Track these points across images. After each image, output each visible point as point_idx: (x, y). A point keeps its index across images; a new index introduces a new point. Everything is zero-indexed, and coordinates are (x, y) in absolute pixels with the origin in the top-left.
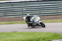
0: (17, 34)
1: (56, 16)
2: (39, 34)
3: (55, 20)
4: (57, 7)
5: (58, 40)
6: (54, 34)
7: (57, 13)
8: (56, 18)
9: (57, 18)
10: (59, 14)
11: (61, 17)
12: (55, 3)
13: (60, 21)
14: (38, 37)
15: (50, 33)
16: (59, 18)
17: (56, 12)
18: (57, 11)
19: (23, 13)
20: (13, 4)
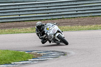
3: (16, 30)
6: (15, 53)
9: (19, 27)
11: (25, 24)
15: (7, 51)
16: (23, 26)
18: (19, 15)
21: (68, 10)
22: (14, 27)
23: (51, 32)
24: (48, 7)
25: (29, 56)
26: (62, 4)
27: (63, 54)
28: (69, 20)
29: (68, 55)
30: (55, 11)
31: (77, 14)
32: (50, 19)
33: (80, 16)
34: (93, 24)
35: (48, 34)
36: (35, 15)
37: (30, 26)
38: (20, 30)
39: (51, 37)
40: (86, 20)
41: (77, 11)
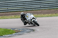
1: (7, 13)
3: (6, 17)
4: (7, 5)
5: (9, 35)
6: (5, 30)
9: (7, 15)
11: (11, 14)
13: (11, 18)
15: (1, 29)
16: (9, 15)
17: (7, 9)
21: (35, 5)
22: (4, 15)
23: (29, 18)
24: (24, 4)
25: (13, 32)
26: (32, 2)
27: (33, 30)
28: (36, 11)
29: (36, 31)
30: (28, 6)
31: (41, 8)
32: (25, 11)
33: (42, 9)
34: (50, 13)
35: (27, 19)
37: (14, 15)
39: (29, 21)
40: (46, 11)
41: (40, 6)
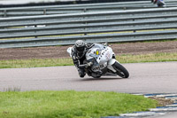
0: (19, 96)
1: (132, 45)
2: (82, 95)
3: (129, 57)
4: (134, 19)
5: (137, 114)
7: (134, 36)
8: (130, 51)
9: (134, 51)
10: (141, 39)
12: (127, 8)
13: (144, 59)
14: (80, 104)
15: (113, 93)
18: (134, 31)
19: (36, 36)
20: (8, 11)
22: (124, 51)
25: (151, 103)
36: (162, 31)
37: (153, 50)
38: (134, 57)
